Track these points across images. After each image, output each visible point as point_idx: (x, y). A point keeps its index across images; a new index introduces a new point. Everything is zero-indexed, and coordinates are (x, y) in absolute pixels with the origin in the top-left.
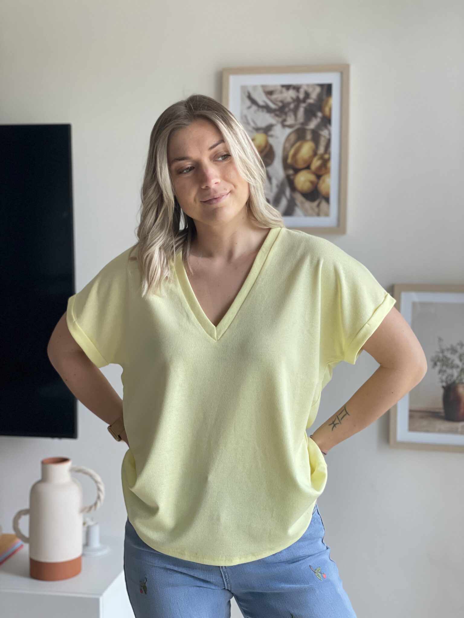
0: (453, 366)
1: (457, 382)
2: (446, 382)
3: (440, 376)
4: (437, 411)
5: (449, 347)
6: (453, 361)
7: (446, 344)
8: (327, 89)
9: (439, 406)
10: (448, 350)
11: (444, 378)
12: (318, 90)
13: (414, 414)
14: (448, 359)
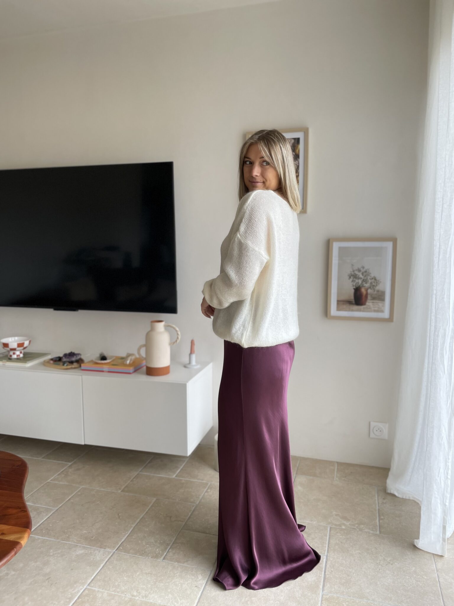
0: (359, 278)
1: (361, 286)
2: (356, 286)
3: (352, 283)
4: (351, 300)
5: (357, 269)
6: (359, 276)
7: (356, 268)
8: (297, 141)
9: (352, 298)
10: (356, 270)
11: (354, 284)
12: (293, 141)
13: (339, 302)
14: (356, 275)
